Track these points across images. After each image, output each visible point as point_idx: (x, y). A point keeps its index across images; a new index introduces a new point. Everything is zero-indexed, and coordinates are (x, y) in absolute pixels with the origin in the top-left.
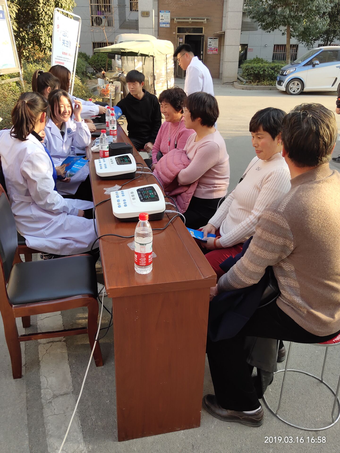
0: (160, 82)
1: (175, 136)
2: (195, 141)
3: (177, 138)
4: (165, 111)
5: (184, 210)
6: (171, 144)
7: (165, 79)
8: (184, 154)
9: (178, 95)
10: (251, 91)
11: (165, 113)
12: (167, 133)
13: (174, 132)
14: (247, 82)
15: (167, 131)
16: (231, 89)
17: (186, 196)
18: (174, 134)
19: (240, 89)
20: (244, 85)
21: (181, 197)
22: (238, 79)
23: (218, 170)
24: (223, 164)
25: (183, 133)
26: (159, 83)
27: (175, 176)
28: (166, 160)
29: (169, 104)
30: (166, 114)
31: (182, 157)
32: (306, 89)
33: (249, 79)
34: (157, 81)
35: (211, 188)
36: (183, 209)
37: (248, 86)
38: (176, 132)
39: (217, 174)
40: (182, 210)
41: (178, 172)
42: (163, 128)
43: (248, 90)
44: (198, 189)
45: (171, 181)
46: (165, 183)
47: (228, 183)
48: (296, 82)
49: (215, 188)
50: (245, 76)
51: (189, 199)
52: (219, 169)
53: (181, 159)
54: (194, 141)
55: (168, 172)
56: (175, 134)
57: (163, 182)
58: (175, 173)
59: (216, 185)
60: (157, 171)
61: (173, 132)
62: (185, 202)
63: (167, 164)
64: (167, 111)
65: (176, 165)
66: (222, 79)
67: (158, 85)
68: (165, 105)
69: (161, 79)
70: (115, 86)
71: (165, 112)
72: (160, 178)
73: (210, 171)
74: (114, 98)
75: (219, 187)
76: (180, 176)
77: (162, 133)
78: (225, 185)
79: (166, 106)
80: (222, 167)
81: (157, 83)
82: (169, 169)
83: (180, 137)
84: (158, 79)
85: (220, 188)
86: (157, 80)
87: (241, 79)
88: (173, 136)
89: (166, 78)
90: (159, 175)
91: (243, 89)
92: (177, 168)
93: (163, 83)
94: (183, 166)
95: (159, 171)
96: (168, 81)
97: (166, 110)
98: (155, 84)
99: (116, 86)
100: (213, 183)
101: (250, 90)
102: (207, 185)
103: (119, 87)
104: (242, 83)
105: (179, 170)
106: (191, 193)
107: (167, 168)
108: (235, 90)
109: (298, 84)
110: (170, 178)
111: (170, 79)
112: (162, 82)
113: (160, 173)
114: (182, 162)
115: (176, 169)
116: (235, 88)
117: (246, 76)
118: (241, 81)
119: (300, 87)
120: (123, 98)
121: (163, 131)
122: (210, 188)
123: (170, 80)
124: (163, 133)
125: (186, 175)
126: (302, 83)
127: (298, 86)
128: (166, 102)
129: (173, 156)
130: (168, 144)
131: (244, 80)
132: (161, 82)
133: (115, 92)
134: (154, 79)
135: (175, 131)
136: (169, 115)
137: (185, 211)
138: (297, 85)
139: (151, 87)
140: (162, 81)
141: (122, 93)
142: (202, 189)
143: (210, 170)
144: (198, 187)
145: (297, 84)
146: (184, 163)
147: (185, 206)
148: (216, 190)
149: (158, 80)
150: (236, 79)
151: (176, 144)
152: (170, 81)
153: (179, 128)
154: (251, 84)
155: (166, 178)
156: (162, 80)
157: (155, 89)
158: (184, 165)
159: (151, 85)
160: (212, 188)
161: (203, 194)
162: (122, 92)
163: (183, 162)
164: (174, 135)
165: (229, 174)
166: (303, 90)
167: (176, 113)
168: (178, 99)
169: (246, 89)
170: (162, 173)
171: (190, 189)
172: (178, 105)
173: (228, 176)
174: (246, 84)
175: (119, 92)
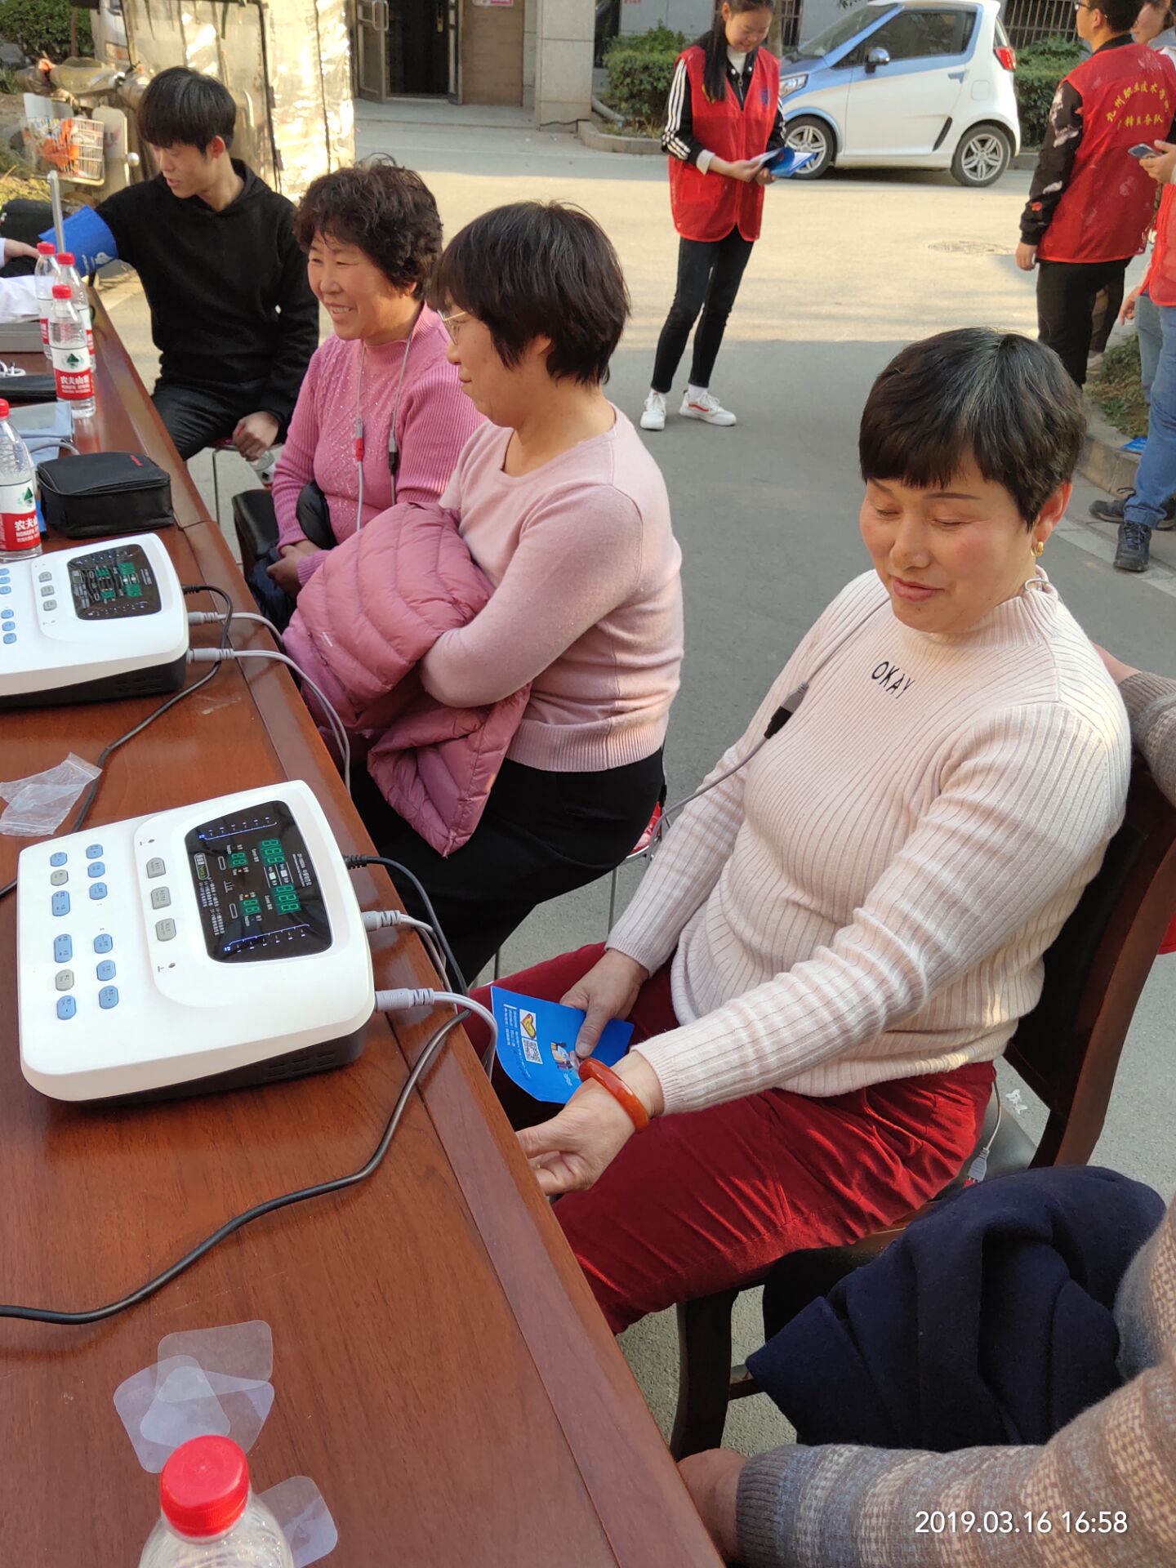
0: (294, 118)
1: (389, 409)
2: (503, 469)
3: (397, 423)
4: (334, 283)
5: (463, 832)
6: (368, 450)
7: (318, 106)
8: (450, 536)
9: (400, 203)
10: (645, 158)
11: (333, 293)
12: (343, 395)
13: (380, 393)
14: (627, 124)
15: (345, 385)
16: (567, 150)
17: (473, 761)
18: (381, 401)
19: (606, 150)
20: (620, 134)
21: (443, 759)
22: (593, 110)
23: (630, 629)
24: (658, 596)
25: (427, 395)
26: (290, 120)
27: (410, 662)
28: (357, 568)
29: (356, 249)
30: (341, 300)
31: (441, 559)
32: (846, 157)
33: (637, 112)
34: (285, 113)
35: (596, 719)
36: (456, 826)
37: (633, 139)
38: (389, 388)
39: (627, 647)
40: (453, 834)
41: (429, 646)
42: (322, 370)
43: (634, 153)
44: (530, 724)
45: (389, 688)
46: (354, 694)
47: (674, 685)
48: (810, 130)
49: (614, 720)
50: (620, 99)
51: (488, 778)
52: (638, 621)
53: (435, 570)
54: (500, 466)
55: (369, 636)
56: (388, 399)
57: (344, 689)
58: (411, 650)
59: (619, 704)
60: (309, 629)
61: (372, 392)
62: (464, 794)
63: (361, 591)
64: (345, 289)
65: (413, 605)
66: (533, 108)
67: (286, 127)
68: (336, 252)
69: (299, 104)
70: (102, 129)
71: (335, 288)
72: (327, 664)
73: (594, 633)
74: (102, 182)
75: (636, 709)
76: (435, 664)
77: (319, 394)
78: (662, 697)
79: (340, 258)
80: (652, 612)
81: (283, 122)
82: (375, 624)
83: (413, 419)
84: (288, 101)
85: (637, 712)
86: (283, 105)
87: (603, 108)
88: (376, 410)
89: (320, 100)
90: (319, 651)
91: (614, 151)
92: (420, 620)
93: (308, 121)
94: (453, 614)
95: (319, 628)
96: (328, 114)
97: (344, 277)
98: (275, 125)
99: (105, 127)
100: (608, 693)
101: (641, 154)
102: (578, 702)
103: (118, 131)
104: (609, 126)
105: (431, 634)
106: (498, 748)
107: (362, 619)
108: (587, 155)
109: (815, 139)
110: (380, 671)
111: (338, 105)
112: (305, 118)
113: (327, 640)
114: (444, 584)
115: (412, 624)
116: (584, 144)
117: (626, 100)
118: (606, 120)
119: (824, 149)
120: (141, 179)
121: (322, 383)
122: (593, 718)
123: (336, 107)
124: (325, 396)
125: (470, 664)
126: (829, 132)
127: (817, 145)
128: (340, 236)
129: (390, 552)
130: (354, 452)
131: (618, 117)
132: (301, 117)
133: (105, 153)
134: (270, 103)
135: (385, 385)
136: (353, 309)
137: (467, 838)
138: (812, 142)
139: (259, 133)
140: (305, 113)
141: (132, 161)
142: (551, 725)
143: (594, 630)
144: (529, 712)
145: (814, 136)
146: (457, 595)
147: (464, 812)
148: (620, 725)
149: (287, 107)
150: (586, 112)
151: (392, 449)
152: (337, 113)
153: (406, 372)
154: (645, 133)
155: (360, 667)
156: (304, 108)
157: (277, 147)
158: (455, 602)
159: (260, 129)
160: (600, 716)
161: (555, 751)
162: (135, 157)
163: (452, 584)
164: (379, 405)
165: (681, 640)
166: (833, 159)
167: (390, 296)
168: (403, 223)
169: (626, 152)
170: (339, 641)
171: (488, 727)
172: (401, 253)
173: (676, 650)
174: (626, 130)
175: (123, 157)
